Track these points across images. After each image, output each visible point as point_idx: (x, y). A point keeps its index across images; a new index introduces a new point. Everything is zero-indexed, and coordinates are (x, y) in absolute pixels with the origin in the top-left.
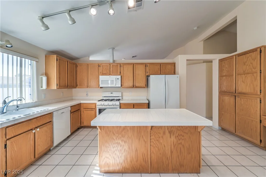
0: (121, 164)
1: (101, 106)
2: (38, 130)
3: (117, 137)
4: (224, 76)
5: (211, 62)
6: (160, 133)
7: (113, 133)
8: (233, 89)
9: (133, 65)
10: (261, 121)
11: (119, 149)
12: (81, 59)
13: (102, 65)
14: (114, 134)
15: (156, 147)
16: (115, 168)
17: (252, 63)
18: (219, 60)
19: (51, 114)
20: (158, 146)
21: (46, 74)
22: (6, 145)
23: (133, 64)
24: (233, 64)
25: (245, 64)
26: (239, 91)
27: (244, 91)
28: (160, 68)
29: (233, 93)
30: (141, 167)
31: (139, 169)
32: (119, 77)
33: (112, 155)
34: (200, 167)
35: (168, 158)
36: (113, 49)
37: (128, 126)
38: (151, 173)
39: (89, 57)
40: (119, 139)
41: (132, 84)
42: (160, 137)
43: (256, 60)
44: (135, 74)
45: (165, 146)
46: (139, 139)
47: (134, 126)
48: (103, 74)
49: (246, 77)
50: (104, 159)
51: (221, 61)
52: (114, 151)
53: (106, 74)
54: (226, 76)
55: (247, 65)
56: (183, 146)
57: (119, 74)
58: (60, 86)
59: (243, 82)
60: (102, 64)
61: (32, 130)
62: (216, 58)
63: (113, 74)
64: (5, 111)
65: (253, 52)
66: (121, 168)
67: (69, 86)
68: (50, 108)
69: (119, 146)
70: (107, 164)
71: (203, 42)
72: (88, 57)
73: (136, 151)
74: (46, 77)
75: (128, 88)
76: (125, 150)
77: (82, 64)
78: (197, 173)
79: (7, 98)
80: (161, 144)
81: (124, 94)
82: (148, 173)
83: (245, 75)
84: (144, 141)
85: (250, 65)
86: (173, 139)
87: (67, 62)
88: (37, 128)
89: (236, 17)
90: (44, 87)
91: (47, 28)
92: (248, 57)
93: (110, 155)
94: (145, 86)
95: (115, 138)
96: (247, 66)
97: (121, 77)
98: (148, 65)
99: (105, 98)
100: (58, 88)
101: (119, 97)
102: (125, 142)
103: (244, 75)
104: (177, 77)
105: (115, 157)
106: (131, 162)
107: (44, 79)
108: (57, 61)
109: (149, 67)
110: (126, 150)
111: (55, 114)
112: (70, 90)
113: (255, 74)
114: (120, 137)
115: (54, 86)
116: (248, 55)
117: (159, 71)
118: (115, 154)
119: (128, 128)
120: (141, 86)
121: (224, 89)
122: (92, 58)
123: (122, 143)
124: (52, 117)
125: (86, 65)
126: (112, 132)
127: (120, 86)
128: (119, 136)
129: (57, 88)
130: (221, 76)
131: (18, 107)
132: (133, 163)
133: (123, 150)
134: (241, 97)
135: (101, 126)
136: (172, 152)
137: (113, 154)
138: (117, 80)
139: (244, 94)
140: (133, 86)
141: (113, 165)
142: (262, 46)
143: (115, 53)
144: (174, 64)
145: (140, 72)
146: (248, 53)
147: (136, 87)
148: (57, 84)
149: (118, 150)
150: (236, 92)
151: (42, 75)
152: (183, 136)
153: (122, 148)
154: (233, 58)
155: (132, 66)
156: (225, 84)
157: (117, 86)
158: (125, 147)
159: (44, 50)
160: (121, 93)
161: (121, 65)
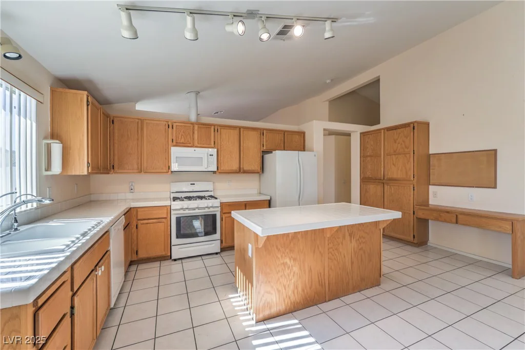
0: (290, 298)
1: (182, 212)
3: (284, 253)
4: (367, 156)
5: (349, 135)
6: (339, 238)
7: (277, 248)
8: (381, 175)
9: (238, 129)
10: (414, 212)
11: (286, 274)
12: (116, 106)
14: (279, 250)
15: (335, 259)
16: (281, 308)
17: (404, 142)
18: (361, 133)
20: (337, 257)
22: (73, 308)
23: (240, 128)
24: (380, 141)
25: (396, 142)
26: (388, 177)
27: (395, 176)
28: (283, 138)
29: (381, 180)
30: (316, 296)
31: (314, 299)
32: (214, 151)
33: (275, 287)
34: (380, 277)
35: (348, 273)
37: (299, 232)
38: (329, 301)
40: (285, 256)
41: (238, 166)
42: (339, 244)
43: (408, 138)
44: (242, 148)
45: (345, 256)
46: (314, 252)
47: (307, 231)
48: (178, 144)
49: (397, 158)
50: (263, 296)
51: (363, 135)
52: (279, 279)
53: (186, 145)
54: (370, 156)
55: (399, 143)
56: (364, 253)
57: (213, 145)
59: (393, 164)
62: (356, 130)
63: (199, 145)
65: (406, 127)
66: (289, 304)
69: (287, 269)
70: (268, 303)
71: (328, 102)
73: (310, 270)
74: (61, 145)
75: (228, 173)
76: (294, 273)
77: (126, 118)
78: (378, 286)
79: (4, 195)
80: (341, 253)
82: (325, 302)
83: (397, 156)
84: (320, 252)
85: (401, 144)
86: (354, 243)
89: (379, 76)
92: (399, 134)
93: (272, 287)
94: (259, 170)
95: (279, 256)
96: (399, 145)
97: (217, 151)
98: (264, 132)
100: (90, 173)
101: (208, 191)
102: (295, 260)
103: (394, 156)
104: (315, 155)
105: (280, 288)
106: (303, 291)
107: (57, 148)
108: (88, 105)
109: (266, 135)
110: (296, 273)
113: (408, 156)
114: (287, 253)
115: (81, 169)
116: (399, 131)
117: (283, 144)
118: (281, 283)
119: (299, 236)
120: (253, 169)
121: (369, 174)
122: (141, 107)
123: (290, 261)
125: (137, 120)
126: (275, 247)
127: (215, 170)
128: (285, 250)
129: (88, 172)
130: (363, 156)
131: (16, 221)
132: (306, 291)
133: (292, 274)
134: (391, 184)
136: (352, 263)
137: (277, 283)
138: (209, 156)
139: (395, 180)
140: (238, 169)
141: (276, 304)
142: (415, 122)
144: (302, 134)
145: (252, 144)
146: (399, 128)
147: (245, 172)
148: (88, 162)
149: (284, 274)
150: (385, 178)
152: (364, 238)
153: (291, 271)
154: (381, 132)
155: (237, 131)
156: (369, 167)
157: (209, 169)
158: (294, 268)
159: (49, 73)
160: (212, 184)
161: (217, 128)
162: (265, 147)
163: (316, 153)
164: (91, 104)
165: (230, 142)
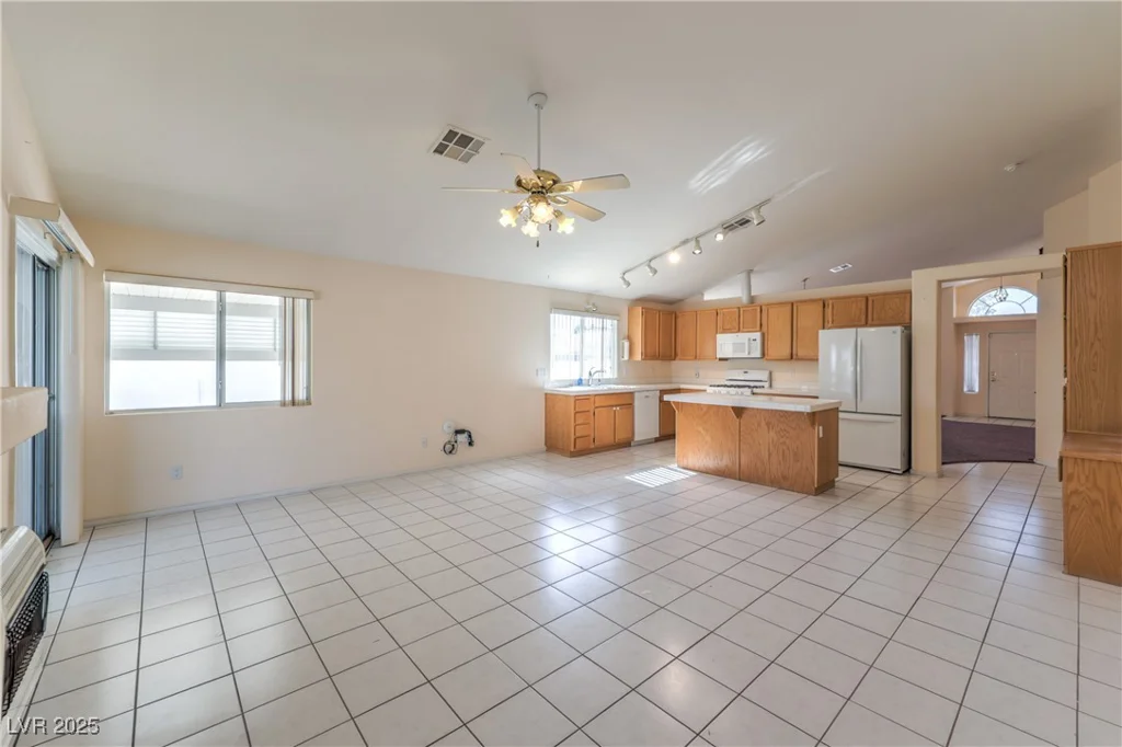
0: (703, 460)
2: (618, 408)
6: (752, 424)
7: (693, 417)
9: (791, 305)
13: (724, 309)
14: (694, 419)
15: (747, 443)
16: (695, 465)
19: (631, 394)
21: (629, 338)
22: (594, 412)
23: (793, 303)
30: (726, 470)
31: (724, 472)
32: (757, 335)
36: (750, 272)
39: (703, 295)
40: (700, 425)
41: (790, 352)
42: (753, 430)
44: (795, 328)
45: (760, 445)
46: (725, 430)
48: (725, 331)
53: (731, 331)
57: (758, 328)
58: (647, 356)
60: (722, 309)
61: (613, 406)
63: (745, 330)
66: (702, 465)
67: (662, 356)
68: (632, 387)
69: (700, 436)
72: (699, 295)
73: (721, 445)
74: (629, 343)
75: (778, 360)
76: (707, 442)
77: (689, 310)
80: (754, 439)
81: (776, 375)
86: (772, 434)
87: (658, 315)
88: (617, 406)
90: (626, 358)
91: (628, 284)
95: (695, 424)
97: (763, 336)
98: (830, 302)
99: (729, 383)
100: (644, 359)
101: (762, 381)
105: (695, 450)
106: (714, 460)
107: (626, 344)
108: (642, 315)
109: (833, 307)
111: (636, 394)
112: (667, 363)
115: (638, 357)
117: (863, 317)
119: (712, 412)
120: (812, 355)
122: (709, 296)
123: (703, 431)
124: (633, 399)
125: (693, 313)
126: (691, 415)
127: (759, 356)
128: (700, 421)
129: (642, 359)
131: (600, 382)
132: (716, 461)
133: (705, 441)
136: (770, 455)
138: (752, 342)
140: (791, 355)
141: (692, 460)
143: (755, 280)
144: (907, 294)
145: (809, 322)
148: (642, 352)
149: (698, 440)
151: (622, 339)
152: (788, 432)
153: (703, 438)
155: (789, 308)
157: (752, 356)
158: (707, 438)
159: (626, 300)
160: (767, 373)
161: (764, 308)
162: (830, 325)
163: (899, 329)
164: (646, 313)
165: (779, 323)
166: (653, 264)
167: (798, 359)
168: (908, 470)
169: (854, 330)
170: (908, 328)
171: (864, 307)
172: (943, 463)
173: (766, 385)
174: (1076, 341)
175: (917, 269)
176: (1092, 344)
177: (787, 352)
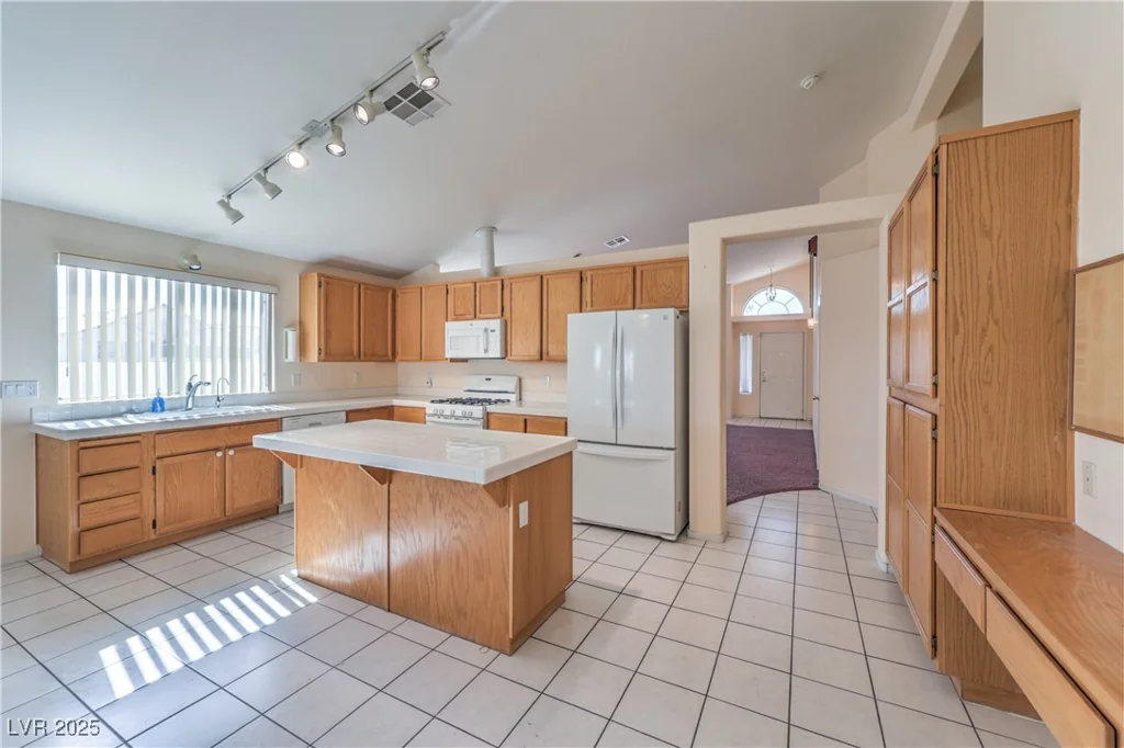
0: (334, 566)
2: (231, 452)
3: (327, 489)
6: (409, 496)
7: (319, 477)
9: (538, 279)
10: (933, 535)
13: (456, 286)
14: (321, 482)
19: (274, 423)
21: (297, 325)
22: (154, 468)
23: (542, 276)
30: (369, 587)
31: (366, 592)
32: (496, 324)
33: (316, 537)
36: (492, 230)
38: (390, 611)
40: (329, 495)
41: (538, 349)
42: (409, 509)
44: (545, 312)
45: (420, 538)
48: (458, 317)
50: (304, 542)
52: (321, 528)
53: (465, 317)
56: (465, 551)
57: (499, 314)
58: (328, 355)
60: (454, 284)
61: (217, 450)
63: (482, 316)
64: (190, 406)
67: (365, 356)
69: (330, 516)
72: (432, 266)
73: (361, 536)
74: (297, 332)
75: (524, 361)
76: (339, 528)
78: (502, 652)
80: (413, 529)
81: (527, 383)
84: (377, 512)
87: (356, 289)
88: (230, 448)
90: (292, 356)
91: (237, 216)
93: (314, 535)
95: (322, 492)
97: (505, 324)
100: (324, 361)
104: (665, 318)
105: (322, 543)
106: (351, 565)
107: (292, 336)
108: (320, 287)
109: (592, 282)
110: (341, 529)
114: (332, 491)
117: (630, 298)
122: (447, 267)
125: (416, 290)
126: (317, 475)
127: (500, 355)
128: (329, 486)
129: (319, 360)
131: (219, 401)
132: (354, 569)
135: (296, 455)
137: (319, 532)
138: (490, 333)
140: (538, 354)
143: (500, 244)
145: (564, 304)
146: (919, 184)
148: (320, 349)
149: (327, 524)
151: (289, 326)
152: (464, 517)
153: (335, 522)
155: (538, 283)
157: (491, 355)
158: (339, 520)
159: (297, 262)
160: (515, 379)
161: (506, 283)
162: (589, 308)
163: (671, 312)
164: (326, 284)
165: (524, 303)
166: (270, 177)
167: (551, 360)
168: (684, 530)
169: (614, 312)
170: (684, 312)
171: (631, 283)
172: (729, 503)
173: (513, 398)
174: (956, 323)
175: (695, 221)
176: (984, 330)
177: (534, 351)
